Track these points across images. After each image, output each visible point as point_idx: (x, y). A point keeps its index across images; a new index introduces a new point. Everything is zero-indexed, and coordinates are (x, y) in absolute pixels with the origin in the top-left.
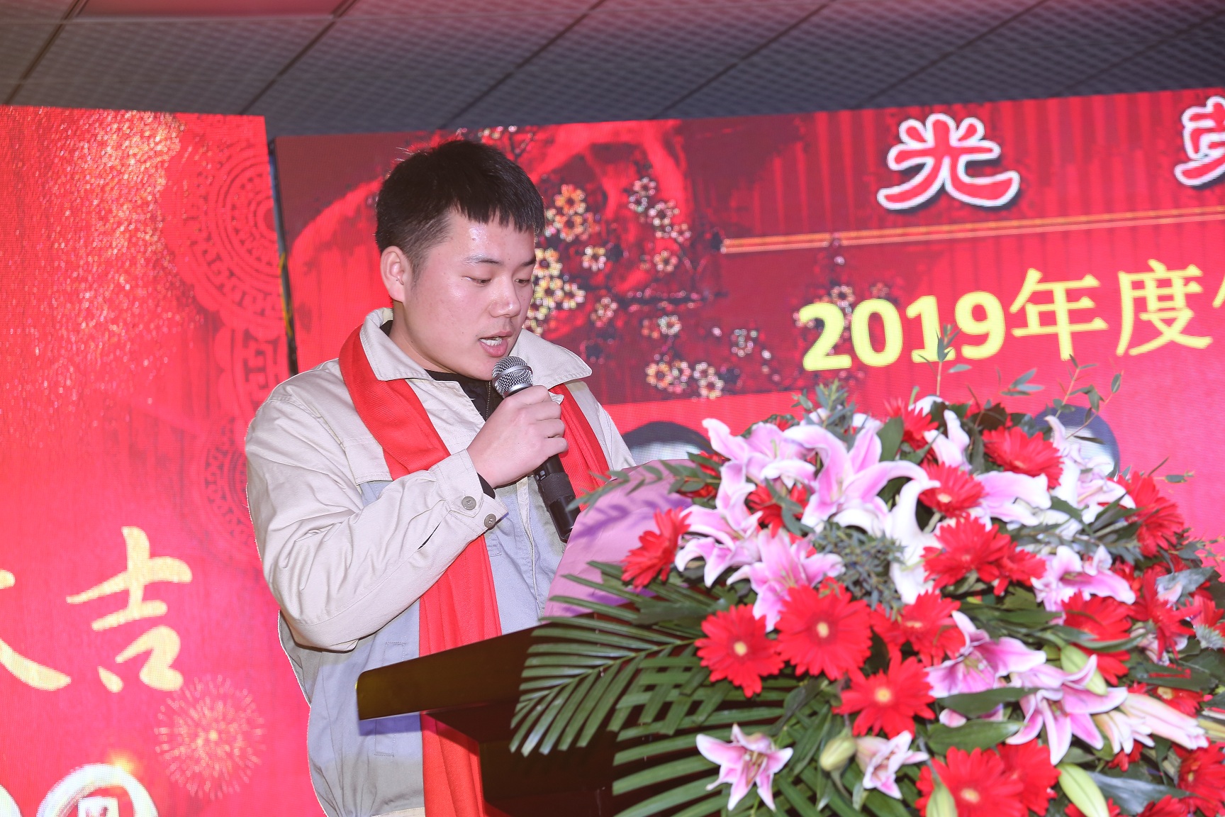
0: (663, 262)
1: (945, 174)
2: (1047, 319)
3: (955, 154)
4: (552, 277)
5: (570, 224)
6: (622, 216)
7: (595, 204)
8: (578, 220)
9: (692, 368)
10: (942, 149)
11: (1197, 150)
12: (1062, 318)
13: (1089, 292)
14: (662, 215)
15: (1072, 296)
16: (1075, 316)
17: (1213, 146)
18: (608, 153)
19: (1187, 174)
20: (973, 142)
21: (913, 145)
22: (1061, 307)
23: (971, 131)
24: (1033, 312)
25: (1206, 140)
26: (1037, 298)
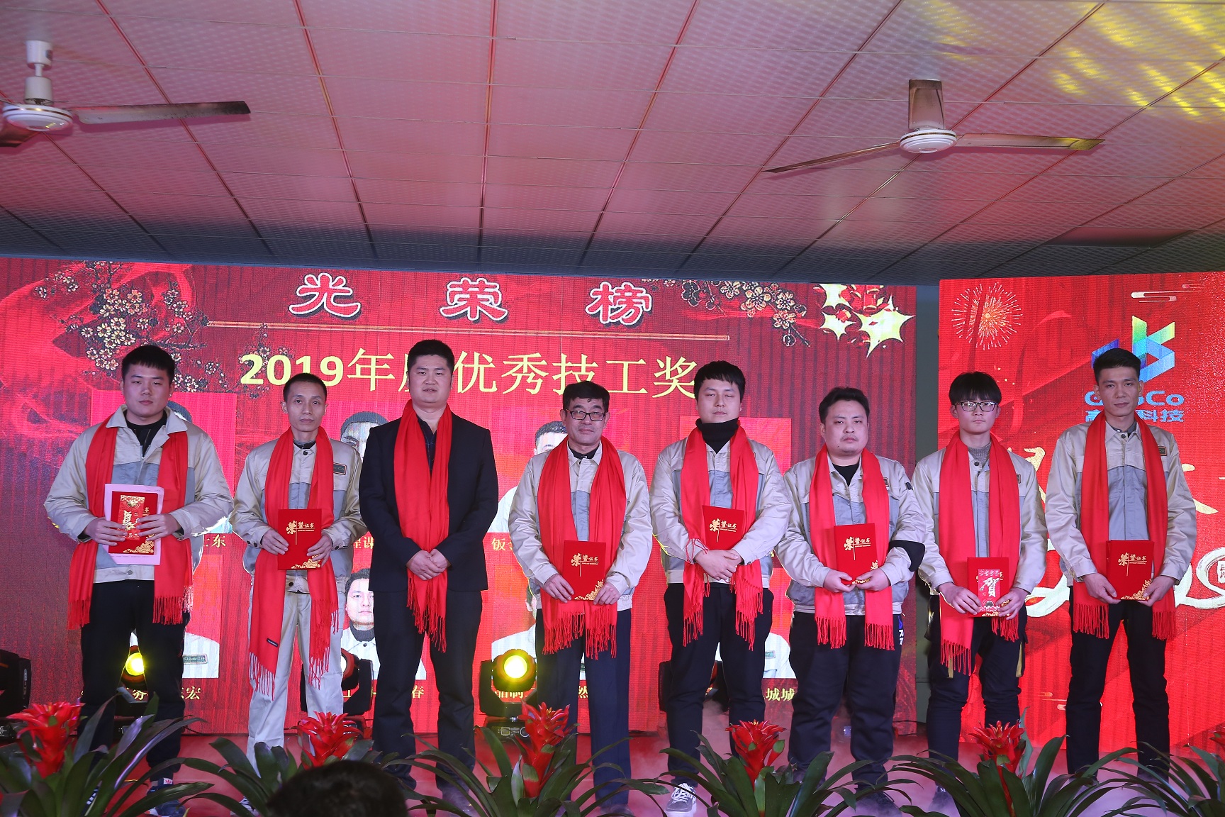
0: (178, 329)
1: (324, 300)
2: (366, 371)
3: (331, 292)
4: (121, 330)
5: (133, 307)
6: (159, 305)
7: (147, 298)
8: (137, 305)
9: (185, 378)
10: (324, 289)
11: (452, 301)
12: (373, 372)
13: (388, 361)
14: (179, 307)
15: (378, 362)
16: (378, 372)
17: (460, 300)
18: (157, 278)
19: (446, 311)
20: (340, 287)
21: (310, 286)
22: (373, 367)
23: (340, 282)
24: (358, 367)
25: (457, 297)
26: (361, 361)
